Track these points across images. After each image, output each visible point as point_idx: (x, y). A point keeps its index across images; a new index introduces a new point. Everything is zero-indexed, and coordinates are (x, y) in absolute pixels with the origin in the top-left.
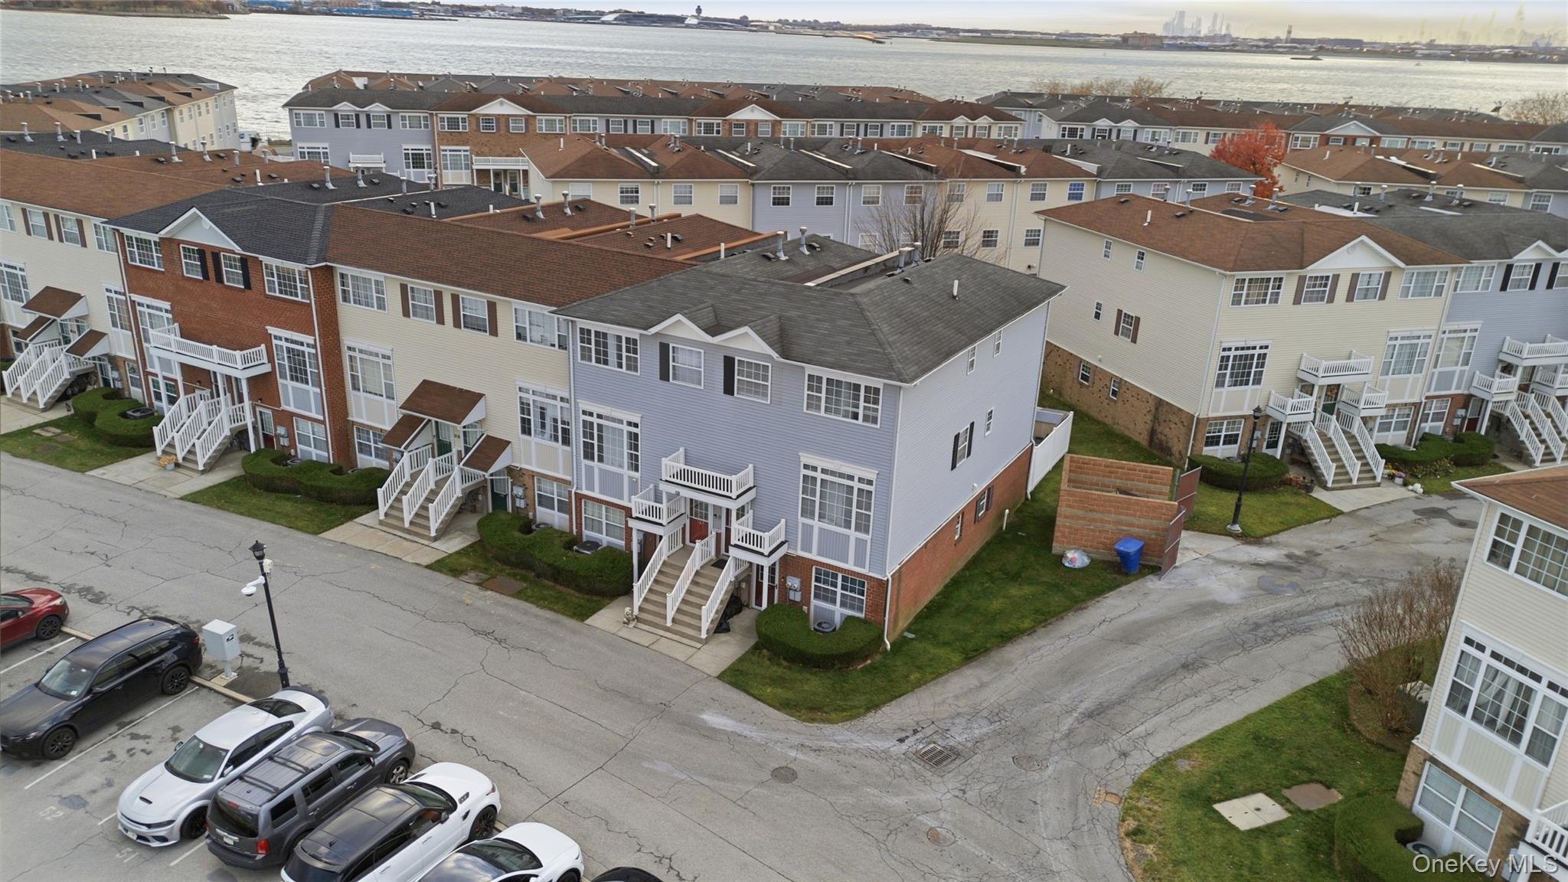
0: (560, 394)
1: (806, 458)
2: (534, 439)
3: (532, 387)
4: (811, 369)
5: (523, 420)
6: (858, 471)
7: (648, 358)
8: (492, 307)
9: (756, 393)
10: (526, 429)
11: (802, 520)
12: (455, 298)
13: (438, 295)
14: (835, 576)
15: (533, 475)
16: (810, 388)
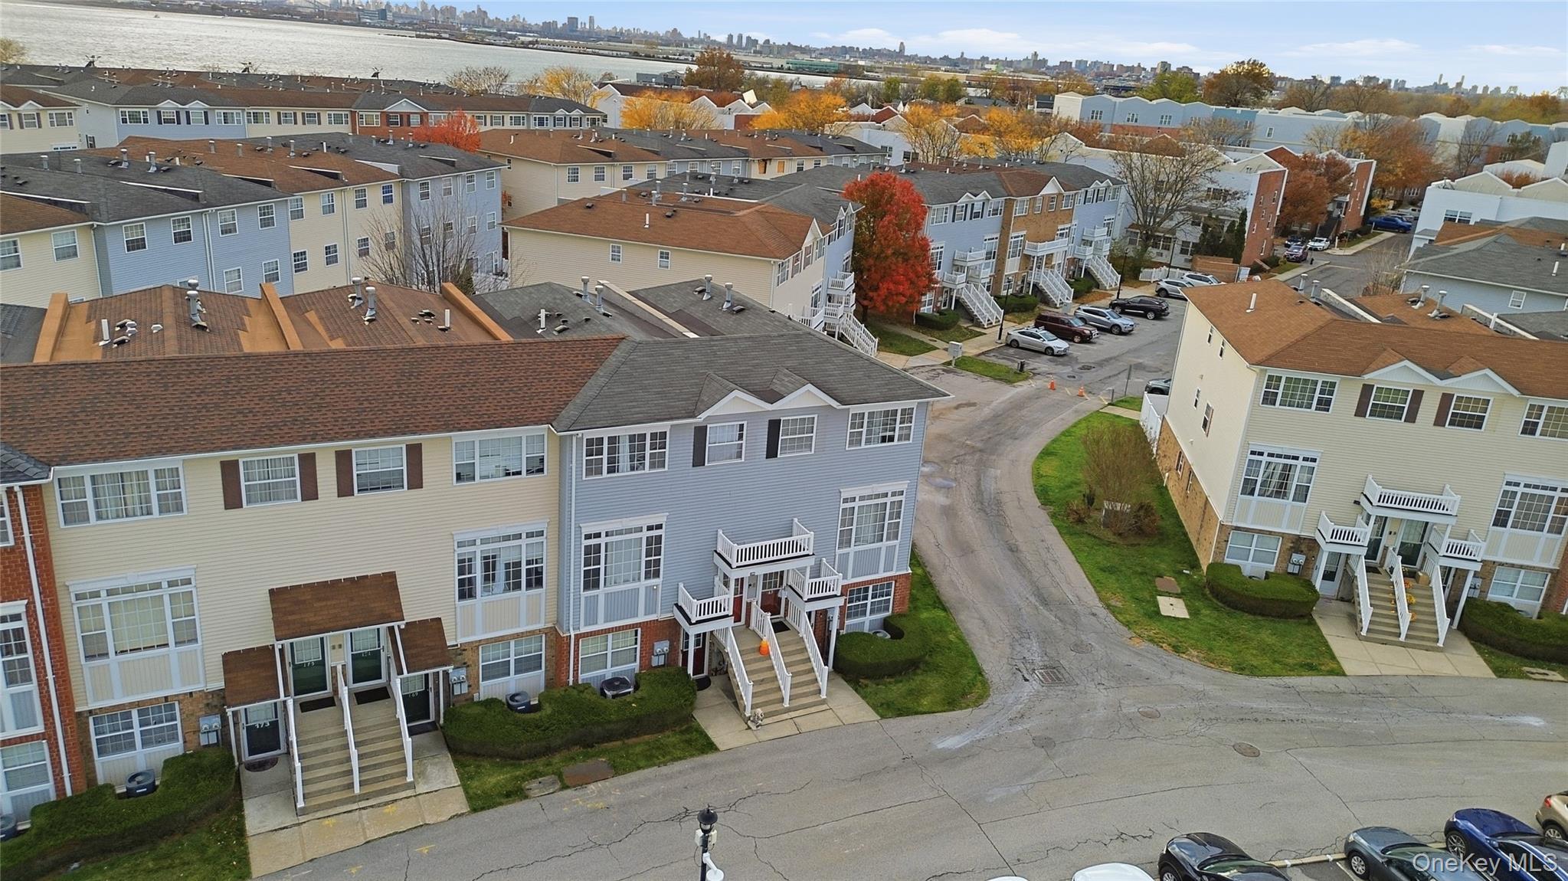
0: (524, 530)
1: (846, 493)
2: (481, 599)
3: (478, 536)
4: (855, 409)
5: (461, 582)
6: (889, 487)
7: (679, 449)
8: (415, 453)
9: (800, 447)
10: (466, 591)
11: (838, 552)
12: (343, 459)
13: (308, 462)
14: (866, 590)
15: (475, 646)
16: (853, 426)
